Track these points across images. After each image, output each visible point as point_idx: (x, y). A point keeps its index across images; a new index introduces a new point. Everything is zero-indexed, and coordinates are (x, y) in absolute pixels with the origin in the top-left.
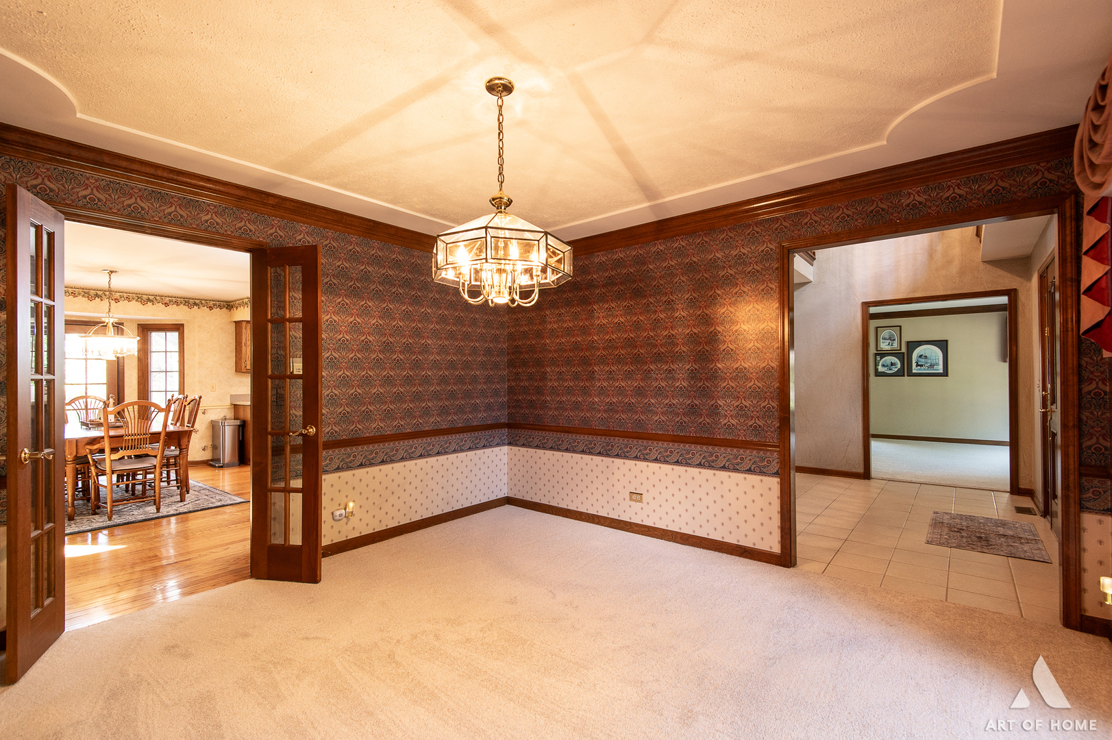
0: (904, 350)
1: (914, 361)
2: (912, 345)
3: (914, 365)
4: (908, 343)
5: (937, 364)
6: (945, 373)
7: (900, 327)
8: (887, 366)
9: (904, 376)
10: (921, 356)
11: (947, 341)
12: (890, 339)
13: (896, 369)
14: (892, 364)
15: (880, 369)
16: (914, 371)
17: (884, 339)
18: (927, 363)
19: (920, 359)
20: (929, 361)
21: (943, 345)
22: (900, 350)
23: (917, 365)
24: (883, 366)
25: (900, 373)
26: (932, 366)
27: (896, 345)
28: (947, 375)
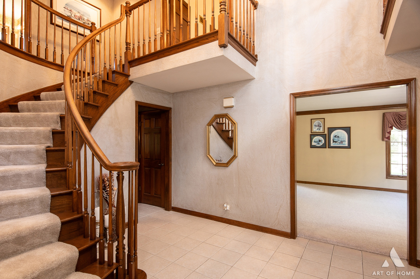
0: (326, 132)
1: (332, 139)
2: (331, 130)
3: (332, 141)
4: (328, 128)
5: (345, 141)
6: (349, 147)
7: (324, 119)
8: (317, 142)
9: (326, 148)
10: (335, 136)
11: (350, 127)
12: (318, 126)
13: (322, 144)
14: (320, 141)
15: (313, 144)
16: (332, 145)
17: (316, 126)
18: (339, 140)
19: (335, 138)
20: (340, 139)
21: (348, 130)
22: (324, 132)
23: (334, 142)
24: (315, 142)
25: (324, 146)
26: (342, 142)
27: (321, 130)
28: (350, 148)
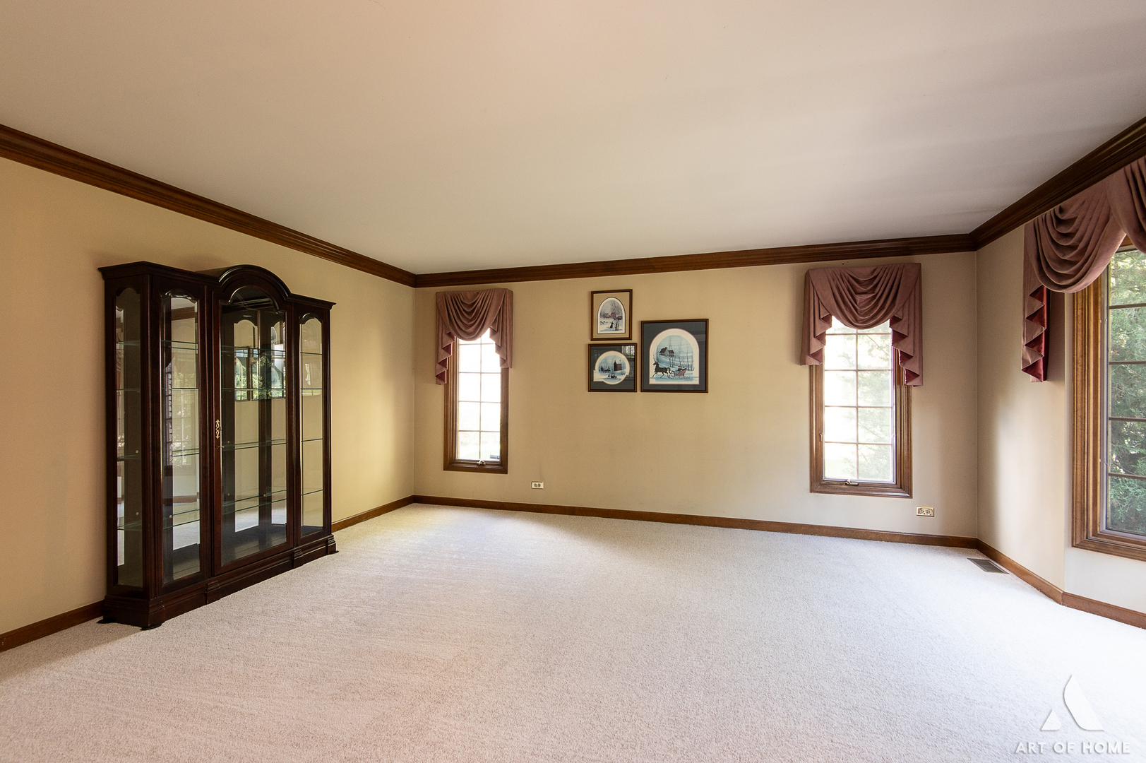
0: (636, 338)
1: (652, 361)
2: (651, 328)
3: (652, 368)
4: (643, 323)
5: (690, 368)
6: (702, 387)
7: (630, 291)
8: (608, 370)
9: (634, 390)
10: (663, 351)
11: (706, 321)
12: (613, 315)
13: (623, 378)
14: (617, 367)
15: (598, 376)
16: (652, 381)
17: (604, 316)
18: (673, 365)
19: (662, 358)
20: (677, 361)
21: (699, 328)
22: (630, 338)
23: (658, 370)
24: (602, 370)
25: (628, 387)
26: (681, 371)
27: (622, 329)
28: (706, 391)
